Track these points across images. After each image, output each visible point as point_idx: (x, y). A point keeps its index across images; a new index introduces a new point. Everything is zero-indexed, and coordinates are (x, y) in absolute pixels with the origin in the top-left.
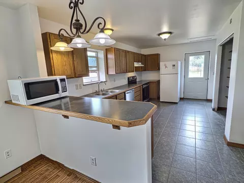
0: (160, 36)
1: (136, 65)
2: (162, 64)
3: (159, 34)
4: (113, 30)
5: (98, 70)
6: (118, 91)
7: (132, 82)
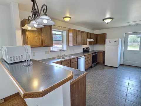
0: (104, 21)
1: (89, 40)
2: (107, 40)
3: (104, 20)
4: (70, 18)
5: (63, 43)
6: (73, 56)
7: (86, 51)
